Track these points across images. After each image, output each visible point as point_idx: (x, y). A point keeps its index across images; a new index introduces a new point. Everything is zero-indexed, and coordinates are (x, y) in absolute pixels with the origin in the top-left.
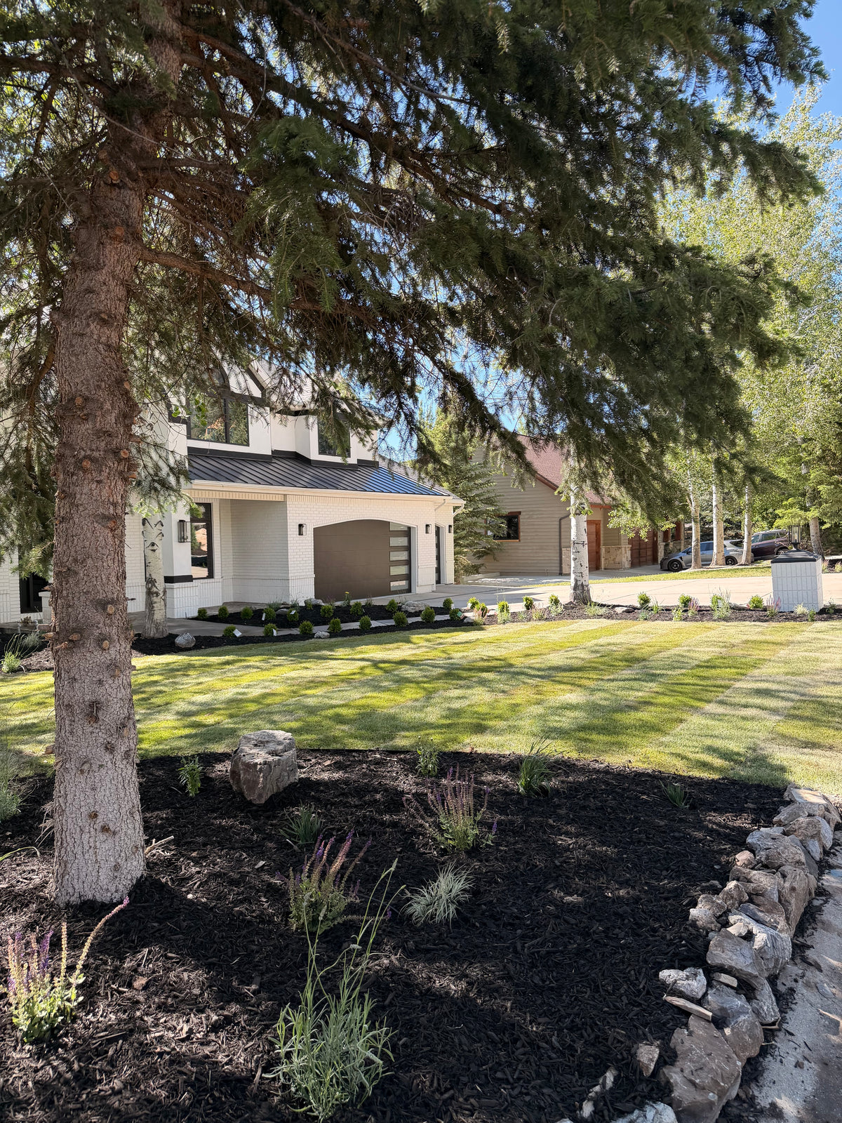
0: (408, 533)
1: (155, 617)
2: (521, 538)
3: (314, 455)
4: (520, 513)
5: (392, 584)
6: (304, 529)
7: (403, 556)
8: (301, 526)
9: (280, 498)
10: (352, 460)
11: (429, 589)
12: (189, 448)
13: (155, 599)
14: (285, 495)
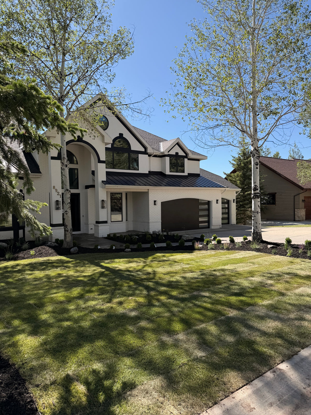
0: (209, 203)
1: (67, 240)
2: (276, 204)
3: (168, 172)
4: (276, 193)
5: (200, 224)
6: (156, 203)
7: (206, 213)
8: (155, 201)
9: (146, 191)
10: (186, 174)
11: (218, 227)
12: (106, 172)
13: (67, 233)
14: (148, 189)
